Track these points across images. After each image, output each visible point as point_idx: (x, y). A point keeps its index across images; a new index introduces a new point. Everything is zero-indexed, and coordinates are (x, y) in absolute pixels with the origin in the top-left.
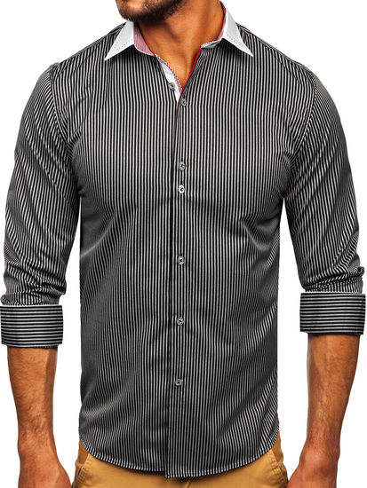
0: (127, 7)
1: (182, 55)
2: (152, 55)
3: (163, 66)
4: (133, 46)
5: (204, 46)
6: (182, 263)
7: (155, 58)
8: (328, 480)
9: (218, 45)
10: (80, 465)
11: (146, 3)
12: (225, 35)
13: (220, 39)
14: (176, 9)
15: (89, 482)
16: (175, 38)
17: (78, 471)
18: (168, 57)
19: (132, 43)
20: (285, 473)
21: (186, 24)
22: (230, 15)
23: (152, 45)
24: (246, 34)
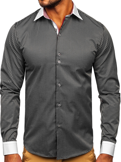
0: (43, 3)
1: (60, 19)
2: (49, 19)
3: (53, 23)
4: (43, 16)
5: (67, 16)
6: (60, 86)
7: (51, 20)
8: (110, 160)
9: (71, 16)
10: (24, 154)
11: (49, 1)
12: (73, 13)
13: (72, 14)
14: (59, 4)
15: (27, 160)
16: (57, 13)
17: (24, 156)
18: (55, 20)
19: (43, 15)
20: (95, 156)
21: (62, 9)
22: (75, 6)
23: (50, 16)
24: (80, 12)
